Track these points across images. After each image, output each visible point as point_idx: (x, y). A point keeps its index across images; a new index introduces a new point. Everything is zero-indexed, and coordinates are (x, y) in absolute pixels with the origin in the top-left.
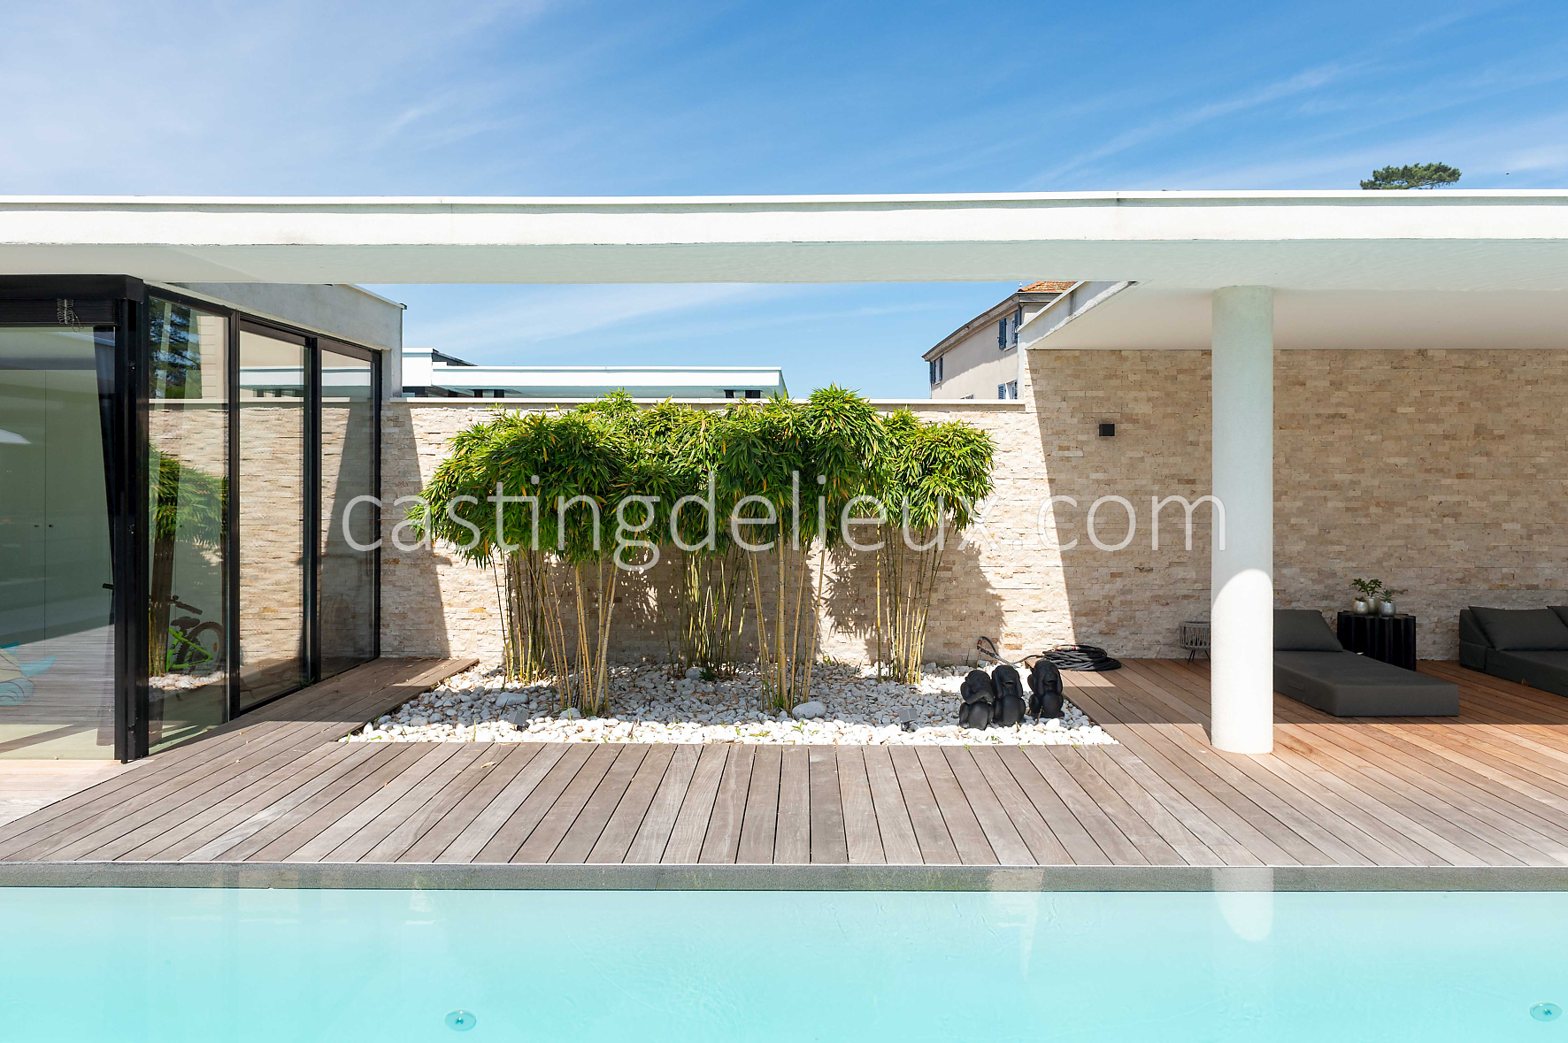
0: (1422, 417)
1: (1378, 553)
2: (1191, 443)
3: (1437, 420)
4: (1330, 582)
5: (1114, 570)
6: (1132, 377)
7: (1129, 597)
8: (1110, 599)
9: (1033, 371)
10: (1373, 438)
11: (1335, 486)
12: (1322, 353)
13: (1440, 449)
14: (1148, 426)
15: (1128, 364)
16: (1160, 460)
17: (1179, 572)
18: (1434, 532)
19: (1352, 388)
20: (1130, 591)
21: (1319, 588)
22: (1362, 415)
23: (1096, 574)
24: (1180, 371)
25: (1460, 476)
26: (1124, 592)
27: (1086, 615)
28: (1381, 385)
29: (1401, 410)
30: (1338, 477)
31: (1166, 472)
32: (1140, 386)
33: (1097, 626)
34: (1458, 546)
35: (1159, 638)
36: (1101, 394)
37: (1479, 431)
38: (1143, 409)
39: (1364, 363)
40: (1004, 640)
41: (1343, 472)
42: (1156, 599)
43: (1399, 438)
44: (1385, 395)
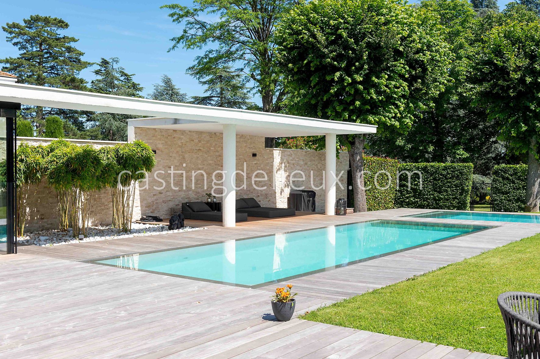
0: (215, 151)
2: (171, 157)
3: (218, 152)
4: (198, 195)
5: (154, 194)
6: (158, 137)
7: (157, 201)
8: (153, 202)
9: (135, 133)
10: (206, 156)
13: (219, 159)
14: (162, 151)
15: (157, 133)
16: (164, 161)
17: (168, 193)
19: (202, 142)
20: (157, 200)
21: (196, 197)
22: (204, 150)
23: (150, 195)
24: (169, 136)
26: (156, 200)
27: (148, 207)
28: (208, 142)
29: (211, 149)
31: (166, 164)
32: (160, 139)
33: (150, 210)
35: (164, 213)
36: (151, 141)
38: (161, 146)
39: (205, 136)
41: (201, 165)
42: (163, 202)
43: (211, 156)
44: (208, 144)
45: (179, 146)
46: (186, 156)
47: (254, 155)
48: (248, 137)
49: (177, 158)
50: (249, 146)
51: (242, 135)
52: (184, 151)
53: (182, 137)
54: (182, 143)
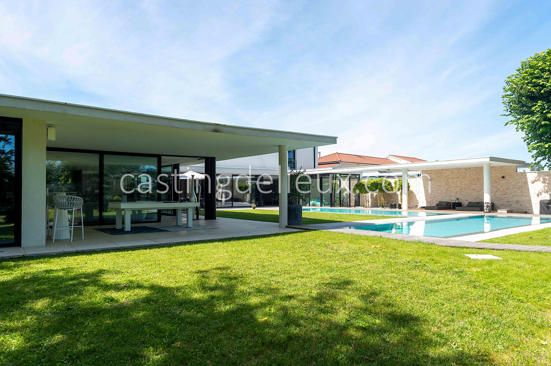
1: (463, 195)
2: (440, 181)
3: (472, 177)
5: (431, 197)
6: (433, 173)
10: (463, 180)
11: (458, 186)
12: (456, 169)
16: (436, 183)
17: (439, 197)
18: (471, 192)
19: (460, 173)
22: (462, 177)
24: (438, 172)
25: (475, 185)
28: (464, 173)
29: (467, 176)
30: (458, 185)
34: (475, 194)
37: (478, 178)
38: (434, 177)
40: (419, 206)
44: (465, 174)
45: (445, 176)
46: (450, 180)
47: (503, 177)
48: (499, 168)
49: (444, 182)
50: (499, 172)
51: (493, 167)
52: (448, 178)
53: (447, 172)
54: (447, 175)
